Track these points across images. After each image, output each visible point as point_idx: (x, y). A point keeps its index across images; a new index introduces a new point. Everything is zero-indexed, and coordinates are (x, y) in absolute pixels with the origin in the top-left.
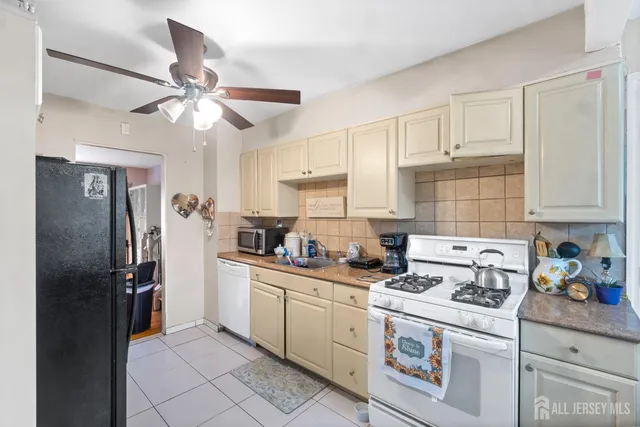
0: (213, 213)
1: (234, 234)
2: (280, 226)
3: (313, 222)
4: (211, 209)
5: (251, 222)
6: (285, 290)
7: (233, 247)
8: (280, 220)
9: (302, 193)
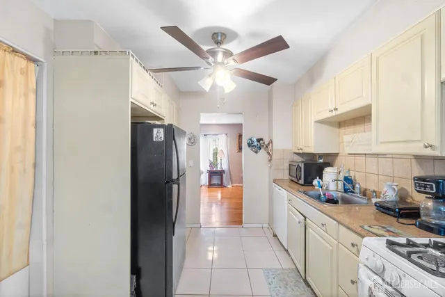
0: (271, 150)
1: (287, 165)
2: (321, 161)
3: (352, 158)
4: (270, 147)
5: (303, 157)
6: (305, 218)
7: (286, 176)
8: (321, 156)
9: (342, 130)
